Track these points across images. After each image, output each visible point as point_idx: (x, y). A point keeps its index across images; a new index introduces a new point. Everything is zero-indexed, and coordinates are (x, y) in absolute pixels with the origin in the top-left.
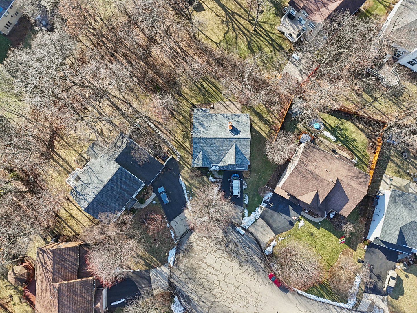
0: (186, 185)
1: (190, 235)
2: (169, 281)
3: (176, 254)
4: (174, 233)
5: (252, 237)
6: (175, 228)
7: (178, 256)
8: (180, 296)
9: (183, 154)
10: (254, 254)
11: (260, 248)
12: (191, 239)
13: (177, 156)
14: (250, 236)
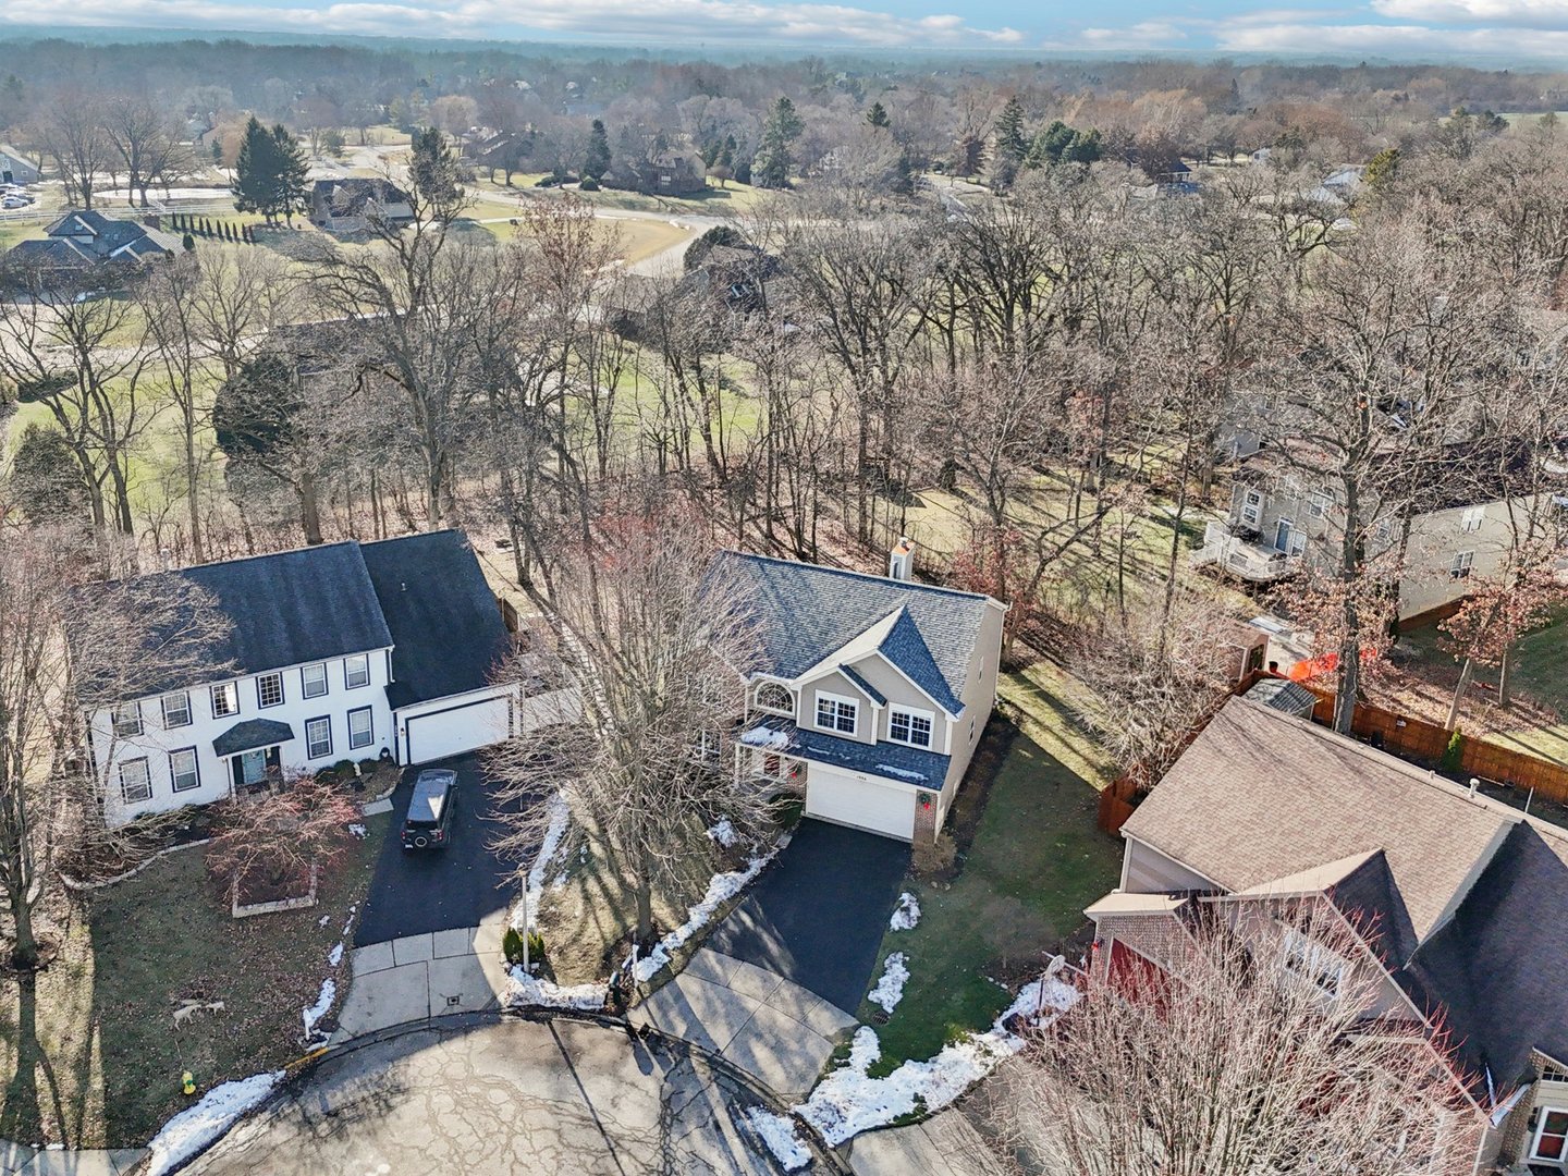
1: (426, 1045)
3: (247, 1116)
4: (340, 1002)
6: (360, 983)
12: (412, 1071)
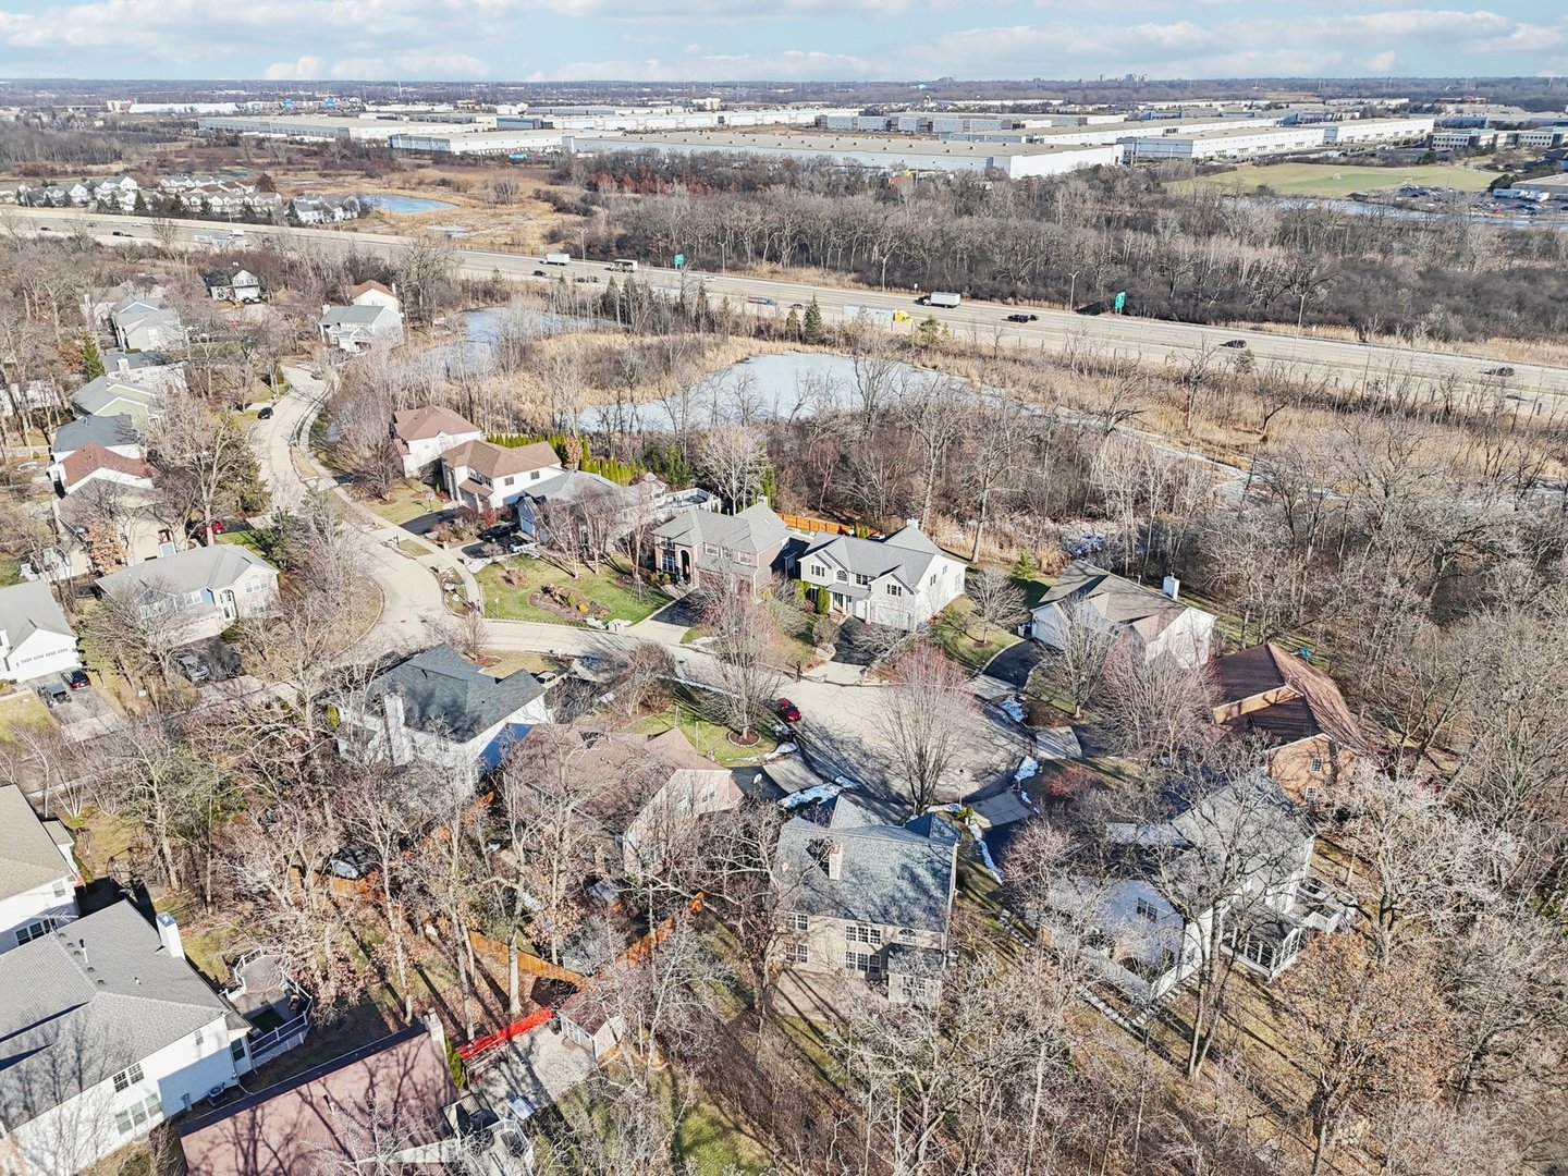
0: (984, 865)
1: (978, 792)
2: (1035, 740)
3: (1016, 771)
4: (1020, 799)
5: (819, 771)
7: (1011, 768)
8: (1008, 720)
10: (825, 749)
11: (806, 755)
12: (976, 786)
14: (825, 773)
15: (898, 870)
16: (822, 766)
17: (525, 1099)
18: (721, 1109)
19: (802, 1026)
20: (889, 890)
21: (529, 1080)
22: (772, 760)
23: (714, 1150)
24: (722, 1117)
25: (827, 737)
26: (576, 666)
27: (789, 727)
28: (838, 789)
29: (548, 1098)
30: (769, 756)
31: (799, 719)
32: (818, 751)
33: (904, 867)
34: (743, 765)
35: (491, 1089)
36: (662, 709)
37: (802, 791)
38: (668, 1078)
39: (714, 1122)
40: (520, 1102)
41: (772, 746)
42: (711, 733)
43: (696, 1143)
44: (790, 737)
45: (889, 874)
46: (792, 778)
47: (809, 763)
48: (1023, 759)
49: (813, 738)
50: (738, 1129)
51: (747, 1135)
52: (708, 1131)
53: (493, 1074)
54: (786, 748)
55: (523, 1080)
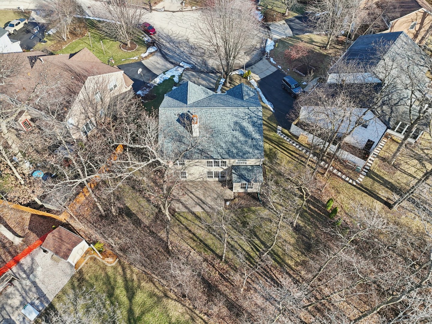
0: (263, 102)
2: (270, 29)
4: (270, 62)
5: (171, 60)
6: (270, 65)
7: (263, 46)
9: (272, 134)
10: (171, 48)
11: (162, 52)
12: (248, 58)
13: (282, 132)
14: (173, 61)
15: (232, 125)
16: (172, 57)
17: (32, 304)
18: (154, 284)
19: (190, 217)
20: (229, 138)
21: (34, 289)
22: (146, 57)
23: (154, 316)
24: (156, 290)
25: (171, 41)
26: (33, 15)
27: (151, 37)
28: (183, 69)
29: (47, 300)
30: (143, 55)
31: (155, 33)
32: (168, 49)
33: (236, 123)
34: (131, 62)
35: (9, 302)
36: (83, 35)
37: (164, 73)
38: (120, 269)
39: (152, 295)
40: (29, 307)
41: (144, 49)
42: (111, 46)
43: (143, 313)
44: (152, 44)
45: (227, 129)
46: (158, 66)
47: (164, 56)
48: (267, 40)
49: (164, 43)
50: (166, 296)
51: (172, 299)
52: (150, 302)
53: (10, 289)
54: (152, 50)
55: (30, 290)
